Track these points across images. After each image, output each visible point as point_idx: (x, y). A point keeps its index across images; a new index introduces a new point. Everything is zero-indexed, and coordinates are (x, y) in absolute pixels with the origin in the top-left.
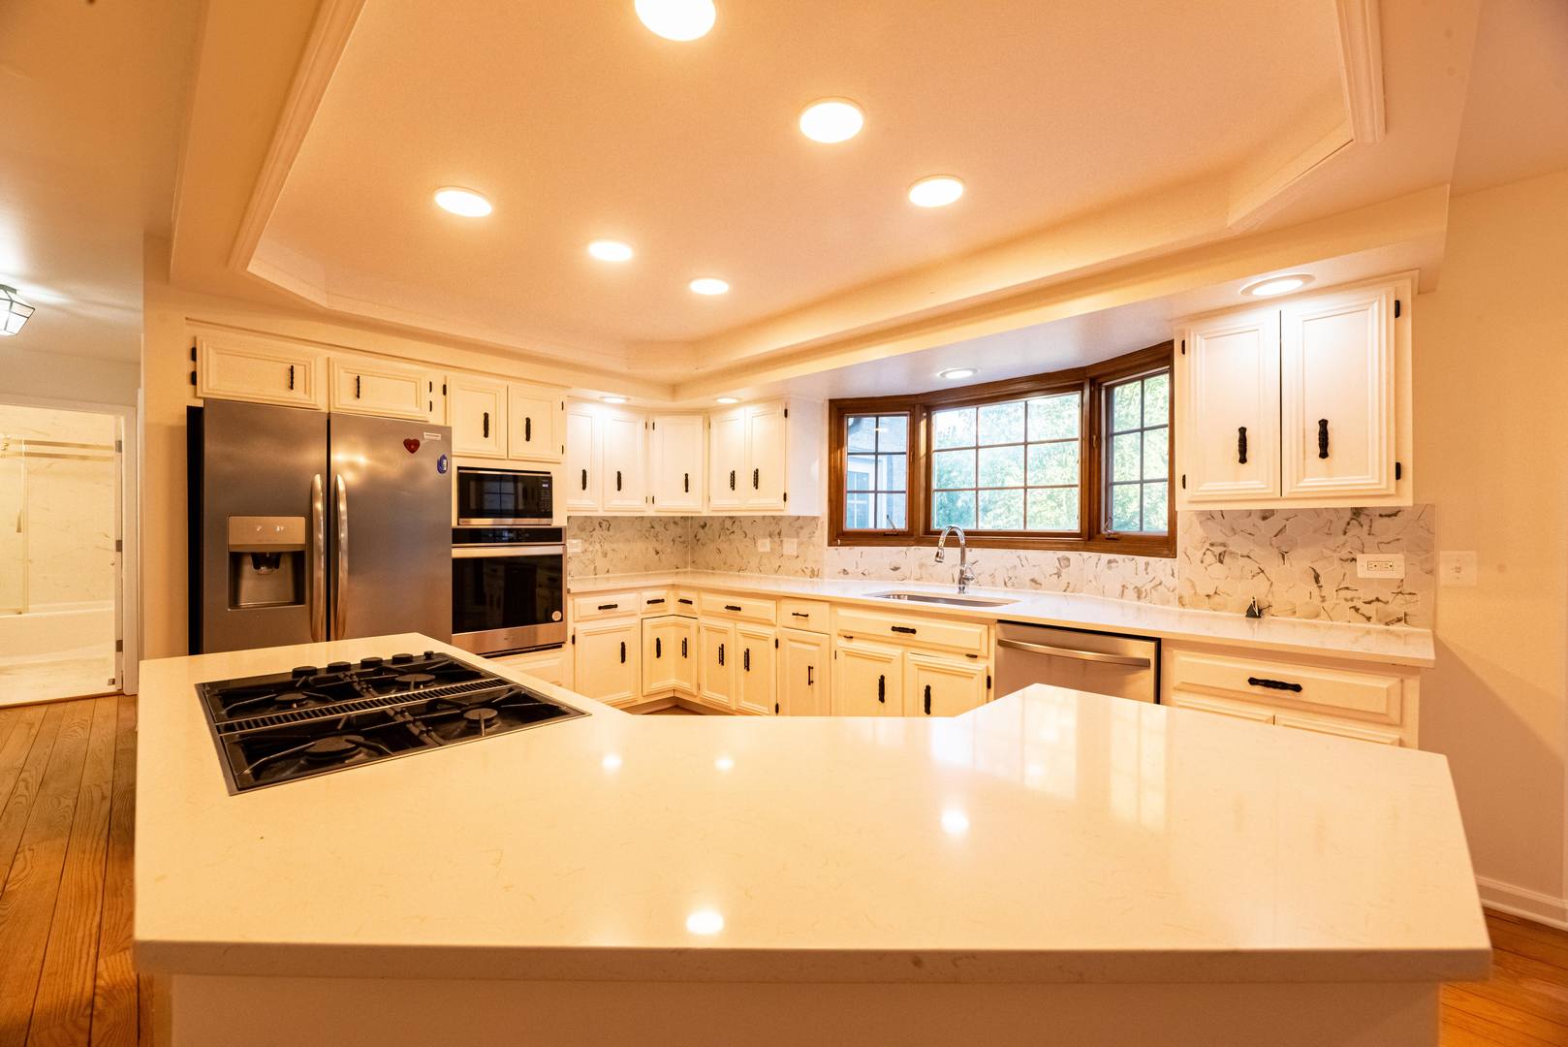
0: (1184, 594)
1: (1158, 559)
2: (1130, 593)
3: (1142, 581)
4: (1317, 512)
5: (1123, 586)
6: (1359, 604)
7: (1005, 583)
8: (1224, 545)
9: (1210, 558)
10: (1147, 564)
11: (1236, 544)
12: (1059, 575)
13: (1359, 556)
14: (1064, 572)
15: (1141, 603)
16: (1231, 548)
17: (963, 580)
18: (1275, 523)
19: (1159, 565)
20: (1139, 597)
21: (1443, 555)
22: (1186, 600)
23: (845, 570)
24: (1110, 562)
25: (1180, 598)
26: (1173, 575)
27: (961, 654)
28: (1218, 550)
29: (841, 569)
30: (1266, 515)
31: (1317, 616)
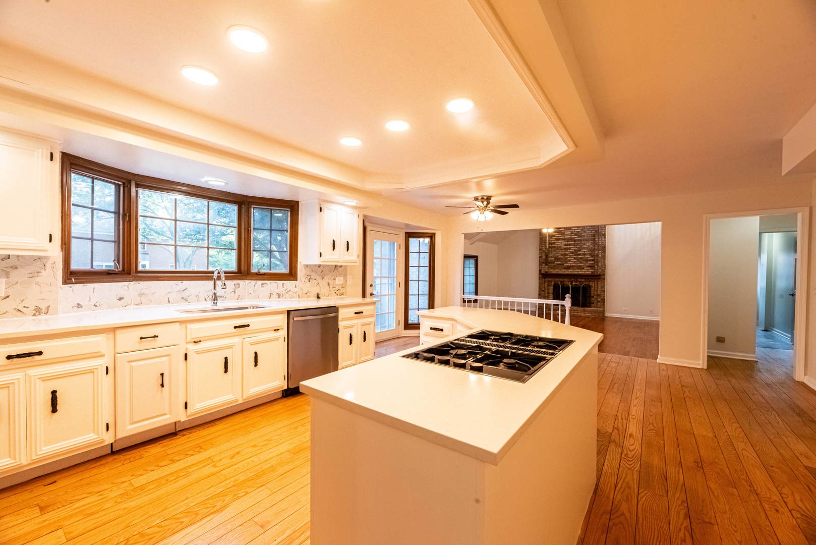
0: (300, 293)
1: (288, 282)
2: (275, 296)
3: (281, 290)
4: (329, 265)
5: (271, 294)
6: (336, 291)
7: (206, 300)
8: (310, 276)
9: (307, 280)
10: (283, 284)
11: (314, 276)
12: (235, 292)
13: (336, 278)
14: (237, 290)
15: (280, 299)
16: (312, 277)
17: (215, 298)
18: (321, 268)
19: (289, 284)
20: (279, 297)
21: (348, 277)
22: (300, 296)
23: (79, 304)
24: (262, 284)
25: (299, 295)
26: (296, 287)
27: (272, 330)
28: (309, 277)
29: (75, 304)
30: (319, 266)
31: (329, 296)
